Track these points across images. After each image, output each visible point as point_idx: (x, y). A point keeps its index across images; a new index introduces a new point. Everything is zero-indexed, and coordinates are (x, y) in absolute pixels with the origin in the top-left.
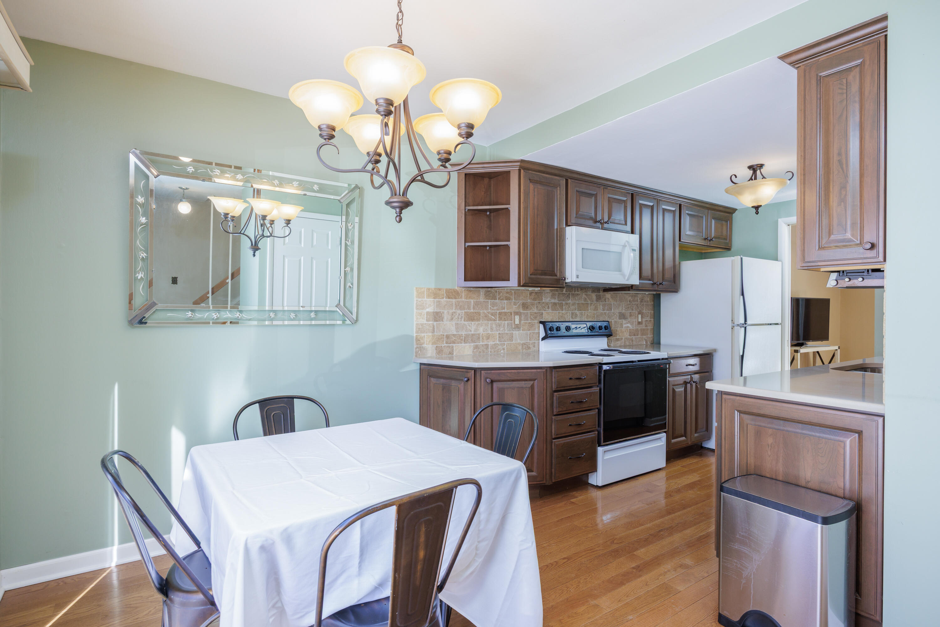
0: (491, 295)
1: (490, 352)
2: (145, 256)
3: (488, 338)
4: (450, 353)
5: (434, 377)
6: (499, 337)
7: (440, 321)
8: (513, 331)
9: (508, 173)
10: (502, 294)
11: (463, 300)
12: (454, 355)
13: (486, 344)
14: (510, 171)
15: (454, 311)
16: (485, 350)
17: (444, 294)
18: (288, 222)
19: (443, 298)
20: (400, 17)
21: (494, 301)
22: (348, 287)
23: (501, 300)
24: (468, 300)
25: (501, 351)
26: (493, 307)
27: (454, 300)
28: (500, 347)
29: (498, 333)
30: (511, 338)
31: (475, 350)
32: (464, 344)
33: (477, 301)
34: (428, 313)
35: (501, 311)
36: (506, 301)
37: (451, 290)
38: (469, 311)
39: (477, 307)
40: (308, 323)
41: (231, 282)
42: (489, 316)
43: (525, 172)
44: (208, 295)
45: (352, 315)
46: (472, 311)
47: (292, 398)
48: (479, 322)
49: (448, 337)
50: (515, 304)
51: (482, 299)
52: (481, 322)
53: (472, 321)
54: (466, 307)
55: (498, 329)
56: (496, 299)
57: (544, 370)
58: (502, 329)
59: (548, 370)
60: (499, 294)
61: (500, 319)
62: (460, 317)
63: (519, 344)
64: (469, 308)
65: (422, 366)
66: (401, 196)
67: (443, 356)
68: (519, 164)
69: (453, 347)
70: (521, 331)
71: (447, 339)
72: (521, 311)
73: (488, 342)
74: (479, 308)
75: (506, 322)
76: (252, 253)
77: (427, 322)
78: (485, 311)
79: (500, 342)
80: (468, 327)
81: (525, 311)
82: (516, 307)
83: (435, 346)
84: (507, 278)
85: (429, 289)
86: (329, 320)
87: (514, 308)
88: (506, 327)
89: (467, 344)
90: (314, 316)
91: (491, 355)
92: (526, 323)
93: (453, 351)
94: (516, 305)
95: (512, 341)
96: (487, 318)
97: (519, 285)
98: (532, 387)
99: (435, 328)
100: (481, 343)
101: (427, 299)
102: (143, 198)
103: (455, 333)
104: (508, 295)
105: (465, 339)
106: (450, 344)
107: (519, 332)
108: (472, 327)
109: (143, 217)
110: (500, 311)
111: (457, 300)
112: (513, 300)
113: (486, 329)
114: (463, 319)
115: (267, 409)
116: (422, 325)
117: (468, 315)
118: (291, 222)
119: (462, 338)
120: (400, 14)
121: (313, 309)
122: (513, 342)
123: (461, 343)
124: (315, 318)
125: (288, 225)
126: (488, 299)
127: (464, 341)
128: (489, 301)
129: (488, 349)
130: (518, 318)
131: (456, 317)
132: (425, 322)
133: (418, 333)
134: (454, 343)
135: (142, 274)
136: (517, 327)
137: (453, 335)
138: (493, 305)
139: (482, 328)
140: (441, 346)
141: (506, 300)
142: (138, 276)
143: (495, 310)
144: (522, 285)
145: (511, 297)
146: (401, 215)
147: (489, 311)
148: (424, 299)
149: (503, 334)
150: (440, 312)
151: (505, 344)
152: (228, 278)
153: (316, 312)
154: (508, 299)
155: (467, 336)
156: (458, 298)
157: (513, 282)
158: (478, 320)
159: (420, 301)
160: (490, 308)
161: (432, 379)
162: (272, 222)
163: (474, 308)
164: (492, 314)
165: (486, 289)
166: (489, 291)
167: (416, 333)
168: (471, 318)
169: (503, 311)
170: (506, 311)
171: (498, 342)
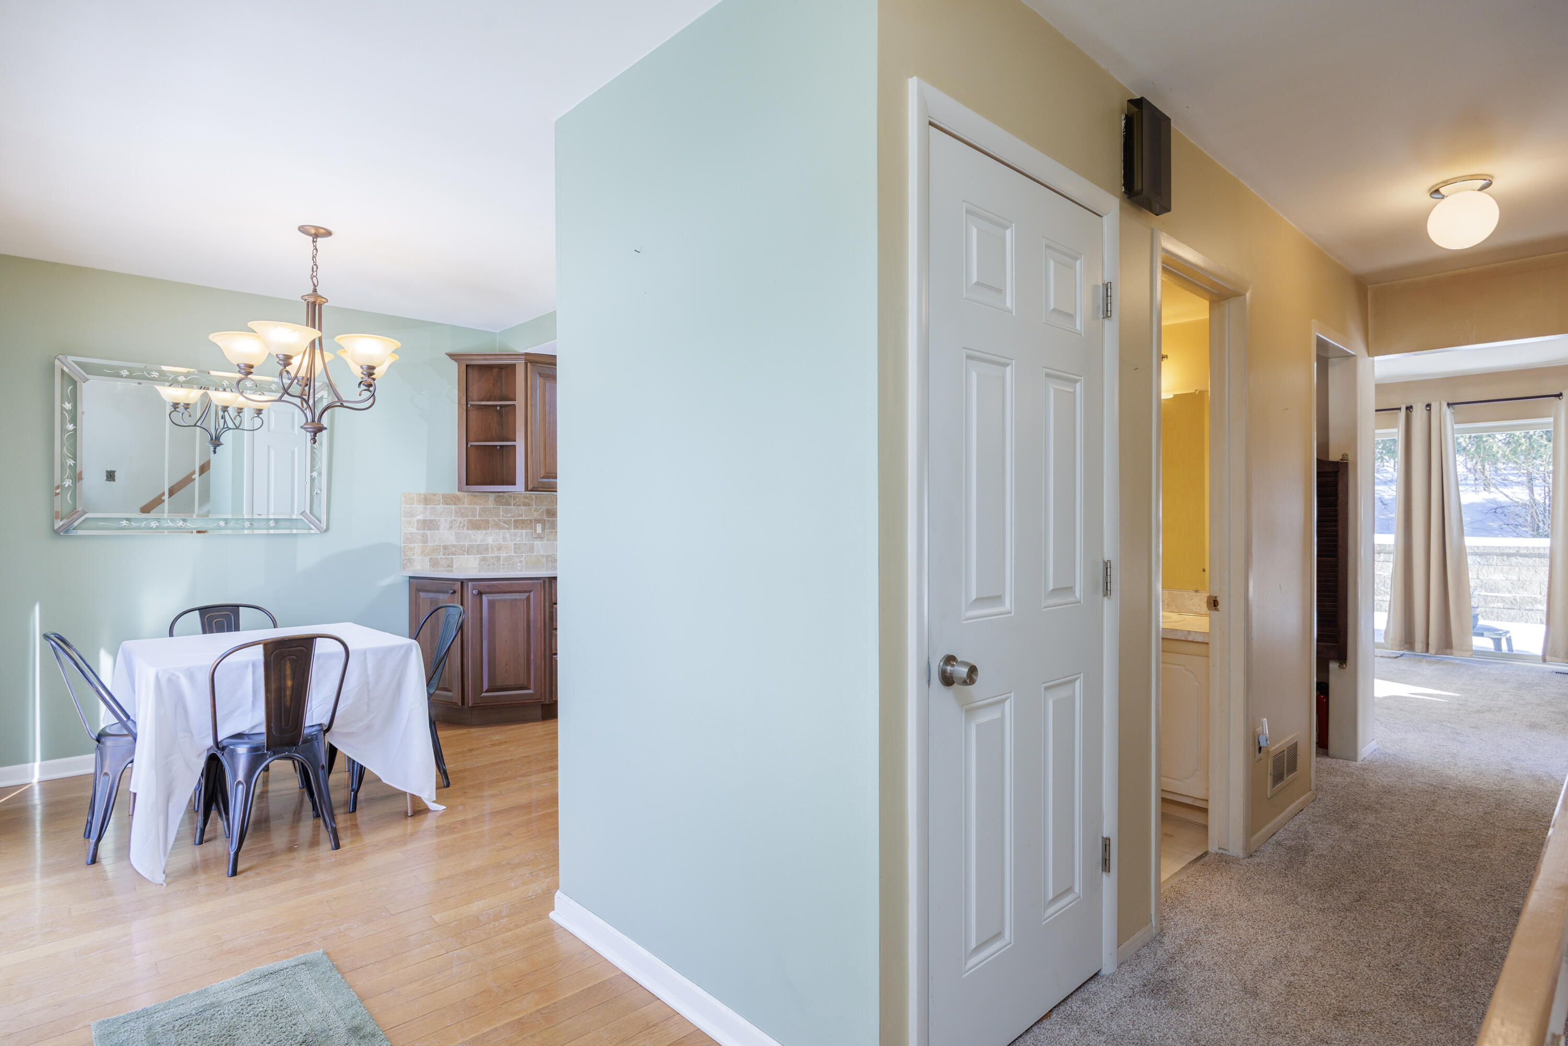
0: (504, 500)
1: (503, 565)
2: (73, 463)
3: (500, 548)
4: (449, 566)
5: (422, 591)
6: (515, 548)
7: (435, 530)
8: (534, 541)
9: (513, 366)
10: (518, 499)
11: (466, 506)
12: (454, 568)
13: (497, 556)
14: (515, 365)
15: (453, 518)
16: (496, 562)
17: (440, 500)
18: (259, 412)
19: (439, 504)
20: (315, 270)
21: (507, 507)
22: (315, 493)
23: (518, 505)
24: (472, 506)
25: (517, 564)
26: (506, 514)
27: (453, 507)
28: (516, 559)
29: (513, 543)
30: (531, 549)
31: (482, 563)
32: (468, 556)
33: (484, 508)
34: (418, 521)
35: (517, 518)
36: (523, 508)
37: (449, 495)
38: (473, 518)
39: (485, 514)
40: (265, 532)
41: (199, 479)
42: (500, 524)
43: (532, 365)
44: (163, 498)
45: (320, 523)
46: (478, 518)
47: (238, 606)
48: (487, 531)
49: (445, 548)
50: (536, 510)
51: (491, 505)
52: (490, 530)
53: (478, 530)
54: (470, 514)
55: (513, 538)
56: (511, 505)
57: (541, 581)
58: (519, 539)
59: (547, 581)
60: (515, 498)
61: (516, 527)
62: (462, 525)
63: (542, 556)
64: (474, 515)
65: (411, 580)
66: (316, 422)
67: (439, 569)
68: (523, 357)
69: (452, 558)
70: (545, 542)
71: (445, 550)
72: (545, 518)
73: (500, 553)
74: (487, 516)
75: (524, 531)
76: (212, 449)
77: (418, 532)
78: (496, 519)
79: (516, 553)
80: (472, 536)
81: (551, 519)
82: (538, 513)
83: (429, 558)
84: (513, 483)
85: (420, 495)
86: (297, 529)
87: (536, 515)
88: (524, 536)
89: (471, 556)
90: (274, 525)
91: (503, 568)
92: (552, 532)
93: (453, 564)
94: (538, 512)
95: (533, 552)
96: (497, 526)
97: (527, 489)
98: (528, 598)
99: (429, 538)
100: (490, 555)
101: (417, 506)
102: (70, 404)
103: (455, 543)
104: (527, 500)
105: (469, 551)
106: (449, 555)
107: (542, 542)
108: (478, 537)
109: (70, 424)
110: (515, 519)
111: (458, 506)
112: (534, 506)
113: (498, 539)
114: (466, 527)
115: (207, 616)
116: (411, 534)
117: (472, 523)
118: (263, 411)
119: (464, 549)
120: (315, 267)
121: (271, 517)
122: (535, 554)
123: (464, 555)
124: (274, 526)
125: (260, 416)
126: (499, 505)
127: (467, 552)
128: (501, 507)
129: (500, 561)
130: (541, 526)
131: (457, 525)
132: (415, 531)
133: (406, 543)
134: (454, 554)
135: (69, 481)
136: (540, 537)
137: (453, 546)
138: (506, 512)
139: (491, 538)
140: (437, 558)
141: (524, 505)
142: (65, 484)
143: (509, 517)
144: (529, 489)
145: (532, 502)
146: (316, 438)
147: (501, 518)
148: (414, 506)
149: (519, 544)
150: (435, 520)
151: (522, 556)
152: (194, 473)
153: (276, 520)
154: (525, 504)
155: (471, 547)
156: (459, 504)
157: (520, 486)
158: (486, 528)
159: (408, 508)
160: (503, 515)
161: (421, 593)
162: (240, 411)
163: (480, 515)
164: (505, 522)
165: (497, 494)
166: (501, 496)
167: (403, 543)
168: (476, 526)
169: (521, 518)
170: (524, 518)
171: (513, 554)
